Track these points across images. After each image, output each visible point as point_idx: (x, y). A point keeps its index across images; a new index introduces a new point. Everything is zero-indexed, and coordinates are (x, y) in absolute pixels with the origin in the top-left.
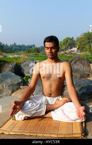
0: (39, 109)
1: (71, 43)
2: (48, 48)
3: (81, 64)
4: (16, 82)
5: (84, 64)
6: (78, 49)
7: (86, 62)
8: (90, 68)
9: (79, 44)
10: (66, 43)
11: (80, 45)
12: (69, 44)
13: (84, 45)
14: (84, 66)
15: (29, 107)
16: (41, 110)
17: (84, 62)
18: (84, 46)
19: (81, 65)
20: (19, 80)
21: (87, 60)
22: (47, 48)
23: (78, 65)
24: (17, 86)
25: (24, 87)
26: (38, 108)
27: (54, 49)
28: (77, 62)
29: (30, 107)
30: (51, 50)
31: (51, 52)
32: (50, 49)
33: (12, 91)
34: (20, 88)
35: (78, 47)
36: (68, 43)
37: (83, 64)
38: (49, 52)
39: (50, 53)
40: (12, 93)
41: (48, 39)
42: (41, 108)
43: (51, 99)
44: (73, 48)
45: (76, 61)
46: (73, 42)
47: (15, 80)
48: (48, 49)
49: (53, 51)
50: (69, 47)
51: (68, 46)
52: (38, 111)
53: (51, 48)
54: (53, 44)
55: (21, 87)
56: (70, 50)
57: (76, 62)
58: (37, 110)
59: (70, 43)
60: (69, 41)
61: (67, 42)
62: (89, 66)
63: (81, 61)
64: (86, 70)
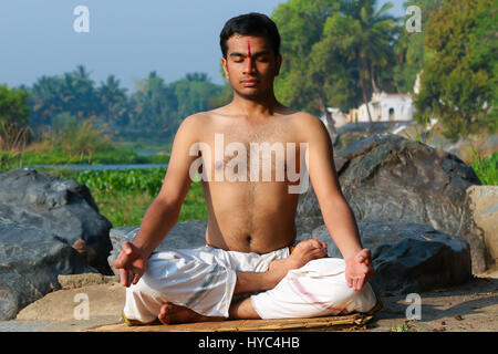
0: (211, 279)
1: (356, 47)
2: (242, 58)
3: (406, 185)
4: (35, 256)
5: (429, 186)
6: (425, 104)
7: (440, 176)
8: (469, 212)
9: (431, 55)
10: (307, 48)
11: (448, 71)
12: (338, 58)
13: (483, 65)
14: (425, 200)
15: (178, 270)
16: (218, 284)
17: (432, 177)
18: (481, 77)
19: (409, 192)
20: (50, 245)
21: (449, 164)
22: (238, 58)
23: (386, 193)
24: (43, 276)
25: (79, 277)
26: (208, 277)
27: (264, 61)
28: (383, 173)
29: (183, 269)
30: (253, 65)
31: (254, 72)
32: (248, 60)
33: (20, 300)
34: (59, 287)
35: (428, 84)
36: (320, 48)
37: (422, 190)
38: (247, 70)
39: (251, 74)
40: (21, 306)
41: (243, 26)
42: (219, 278)
43: (249, 260)
44: (376, 97)
45: (377, 168)
46: (373, 38)
47: (28, 246)
48: (241, 61)
49: (262, 67)
50: (336, 87)
51: (319, 78)
52: (211, 286)
53: (254, 58)
54: (260, 43)
55: (63, 279)
56: (340, 120)
57: (372, 175)
58: (206, 284)
59: (348, 41)
60: (330, 25)
61: (317, 36)
62: (461, 199)
63: (409, 168)
64: (440, 223)
